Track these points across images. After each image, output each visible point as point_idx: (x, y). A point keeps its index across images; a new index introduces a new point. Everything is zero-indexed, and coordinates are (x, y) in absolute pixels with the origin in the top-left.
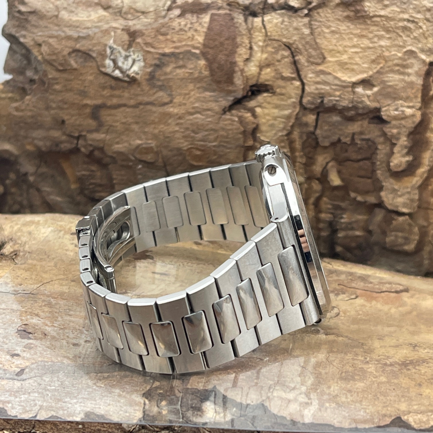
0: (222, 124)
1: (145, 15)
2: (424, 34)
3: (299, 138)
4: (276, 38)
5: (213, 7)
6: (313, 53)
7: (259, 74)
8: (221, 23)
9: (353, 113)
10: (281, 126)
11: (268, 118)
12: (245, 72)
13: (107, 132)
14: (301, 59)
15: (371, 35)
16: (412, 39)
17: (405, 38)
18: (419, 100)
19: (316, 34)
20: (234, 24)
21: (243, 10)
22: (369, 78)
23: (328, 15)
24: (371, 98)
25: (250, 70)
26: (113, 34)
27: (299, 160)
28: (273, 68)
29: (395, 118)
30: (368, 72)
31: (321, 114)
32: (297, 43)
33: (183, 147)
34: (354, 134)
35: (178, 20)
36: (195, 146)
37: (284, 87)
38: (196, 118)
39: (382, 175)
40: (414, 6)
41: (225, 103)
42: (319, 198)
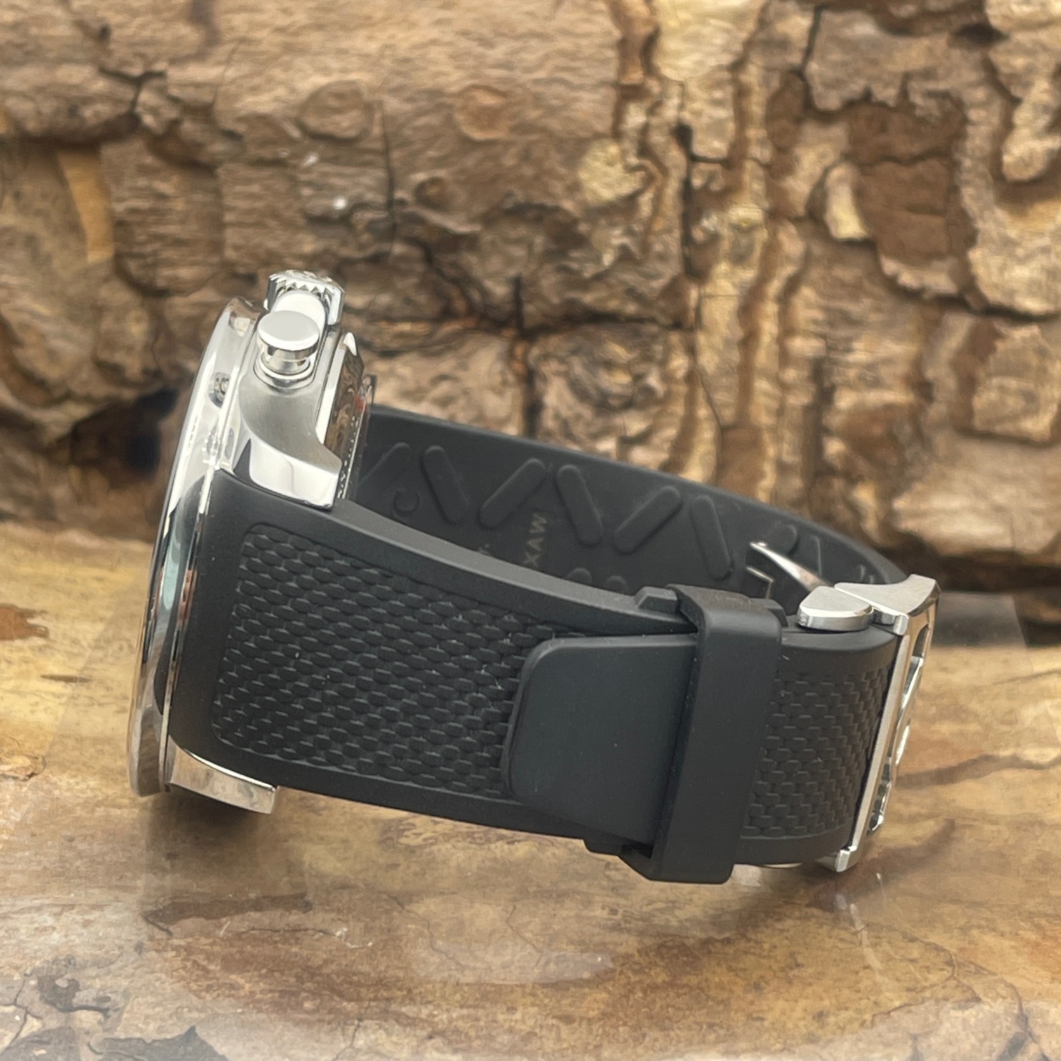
0: (562, 20)
3: (760, 86)
10: (719, 40)
11: (684, 16)
13: (228, 61)
27: (755, 151)
29: (1024, 24)
31: (826, 14)
33: (449, 85)
34: (907, 77)
36: (483, 83)
39: (976, 199)
42: (792, 286)
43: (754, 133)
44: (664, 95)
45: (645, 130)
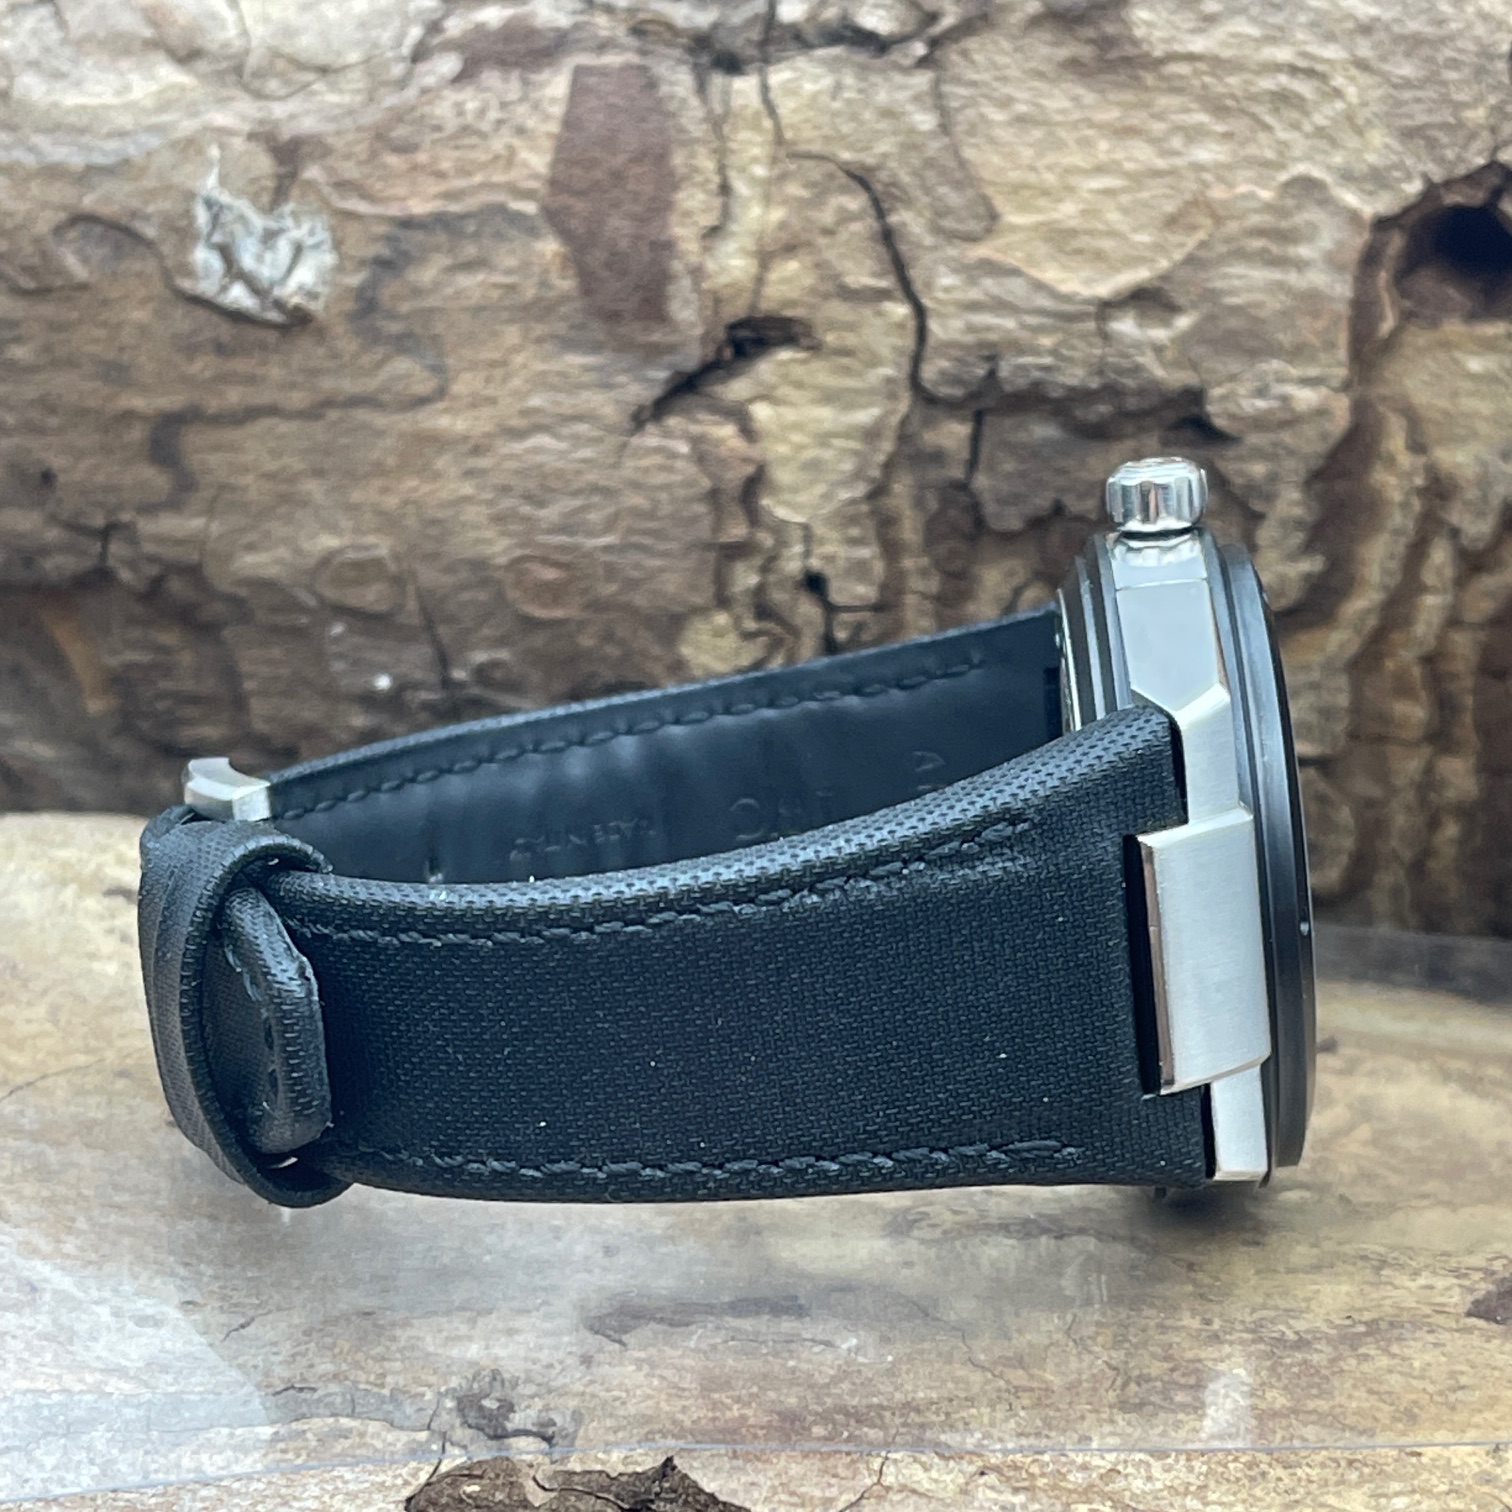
0: (630, 467)
1: (332, 77)
2: (1349, 117)
3: (913, 507)
4: (816, 148)
5: (578, 41)
6: (952, 197)
7: (760, 281)
8: (612, 100)
9: (1104, 409)
10: (848, 466)
11: (797, 438)
12: (710, 277)
13: (210, 511)
14: (910, 221)
15: (1158, 127)
16: (1307, 136)
17: (1282, 134)
18: (1342, 354)
19: (959, 129)
20: (660, 101)
21: (691, 51)
22: (1157, 284)
23: (1002, 60)
24: (1169, 355)
25: (723, 269)
26: (214, 152)
27: (916, 583)
28: (808, 260)
29: (1259, 423)
30: (1152, 261)
31: (989, 419)
32: (892, 164)
33: (493, 556)
35: (452, 96)
36: (537, 553)
37: (851, 327)
38: (537, 450)
40: (1312, 16)
41: (640, 389)
44: (782, 543)
45: (760, 590)
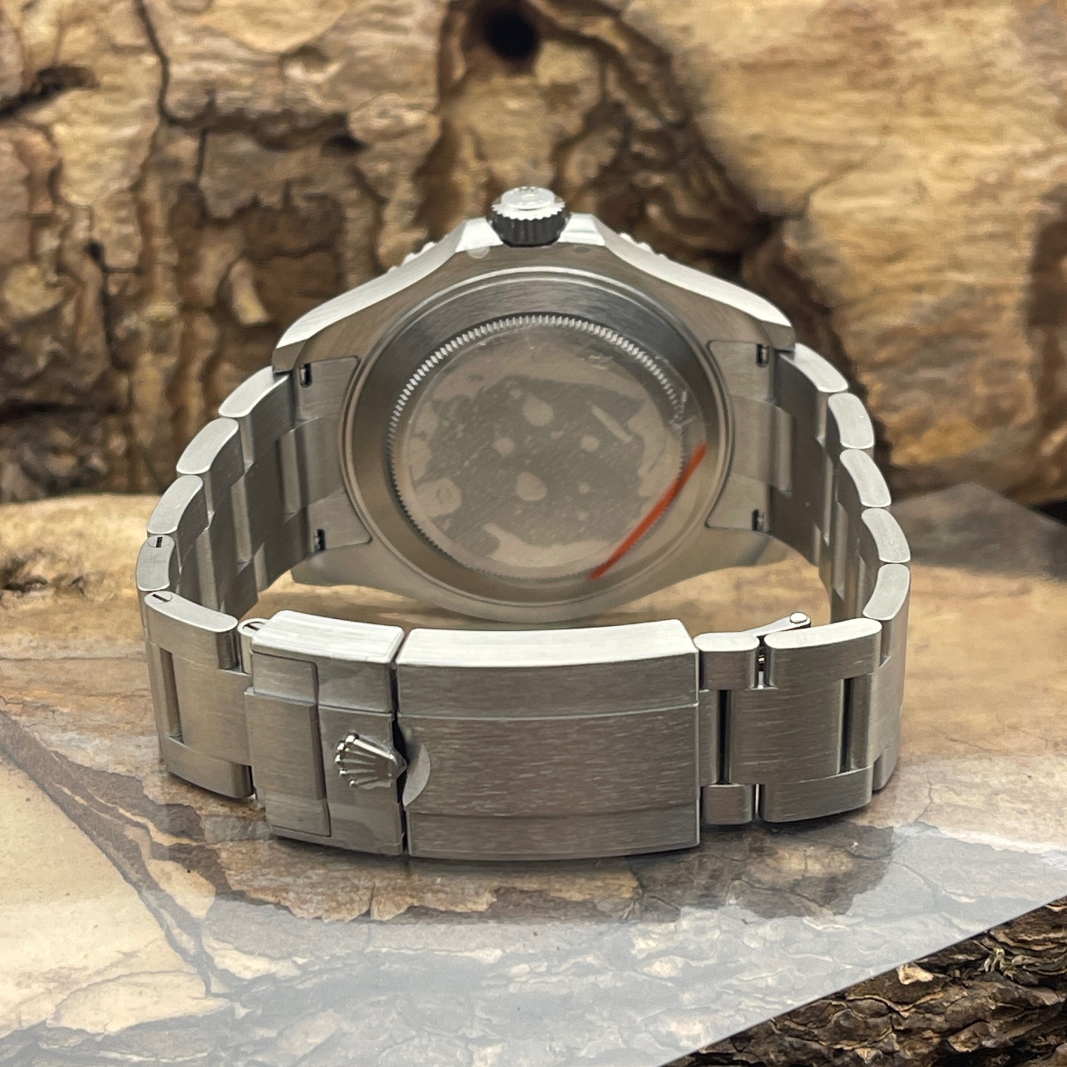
3: (160, 200)
7: (59, 41)
9: (281, 128)
10: (118, 166)
11: (84, 147)
12: (26, 37)
18: (432, 88)
22: (314, 43)
24: (324, 90)
25: (36, 33)
27: (162, 257)
28: (91, 27)
29: (383, 135)
30: (312, 28)
31: (210, 136)
34: (288, 185)
37: (120, 71)
42: (210, 367)
43: (159, 241)
44: (74, 218)
45: (59, 251)
